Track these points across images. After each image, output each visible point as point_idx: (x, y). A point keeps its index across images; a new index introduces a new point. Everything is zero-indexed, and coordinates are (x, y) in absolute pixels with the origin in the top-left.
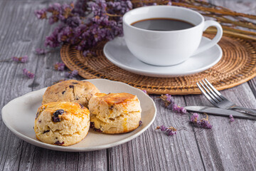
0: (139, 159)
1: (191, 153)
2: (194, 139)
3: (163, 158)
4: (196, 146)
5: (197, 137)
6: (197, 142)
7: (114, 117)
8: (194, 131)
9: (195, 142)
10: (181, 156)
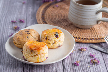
0: (78, 70)
1: (102, 67)
2: (103, 59)
3: (89, 70)
4: (104, 63)
5: (104, 58)
6: (104, 61)
7: (33, 55)
8: (102, 54)
9: (103, 61)
10: (97, 69)
